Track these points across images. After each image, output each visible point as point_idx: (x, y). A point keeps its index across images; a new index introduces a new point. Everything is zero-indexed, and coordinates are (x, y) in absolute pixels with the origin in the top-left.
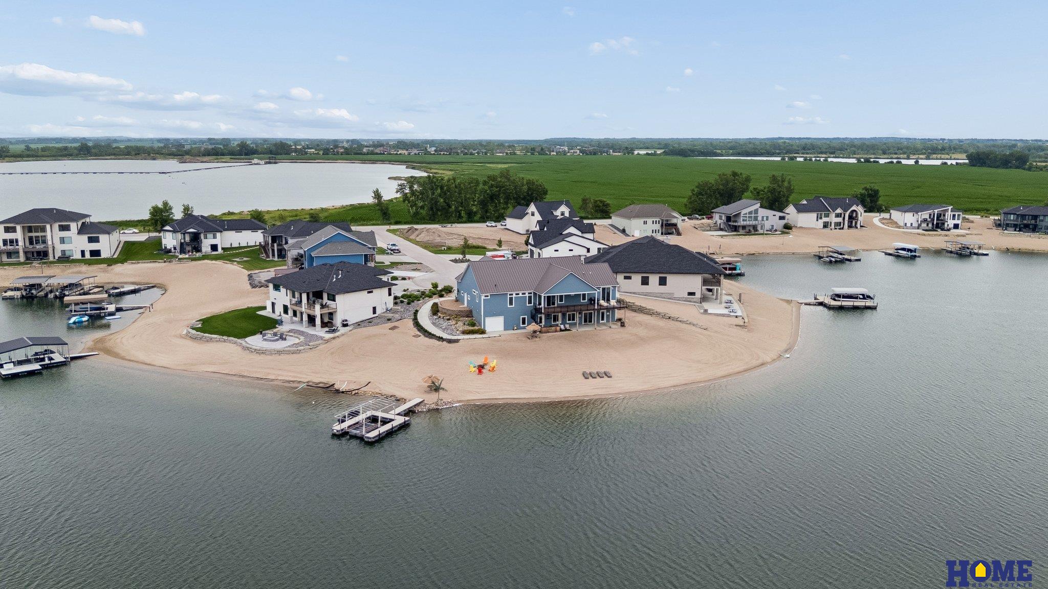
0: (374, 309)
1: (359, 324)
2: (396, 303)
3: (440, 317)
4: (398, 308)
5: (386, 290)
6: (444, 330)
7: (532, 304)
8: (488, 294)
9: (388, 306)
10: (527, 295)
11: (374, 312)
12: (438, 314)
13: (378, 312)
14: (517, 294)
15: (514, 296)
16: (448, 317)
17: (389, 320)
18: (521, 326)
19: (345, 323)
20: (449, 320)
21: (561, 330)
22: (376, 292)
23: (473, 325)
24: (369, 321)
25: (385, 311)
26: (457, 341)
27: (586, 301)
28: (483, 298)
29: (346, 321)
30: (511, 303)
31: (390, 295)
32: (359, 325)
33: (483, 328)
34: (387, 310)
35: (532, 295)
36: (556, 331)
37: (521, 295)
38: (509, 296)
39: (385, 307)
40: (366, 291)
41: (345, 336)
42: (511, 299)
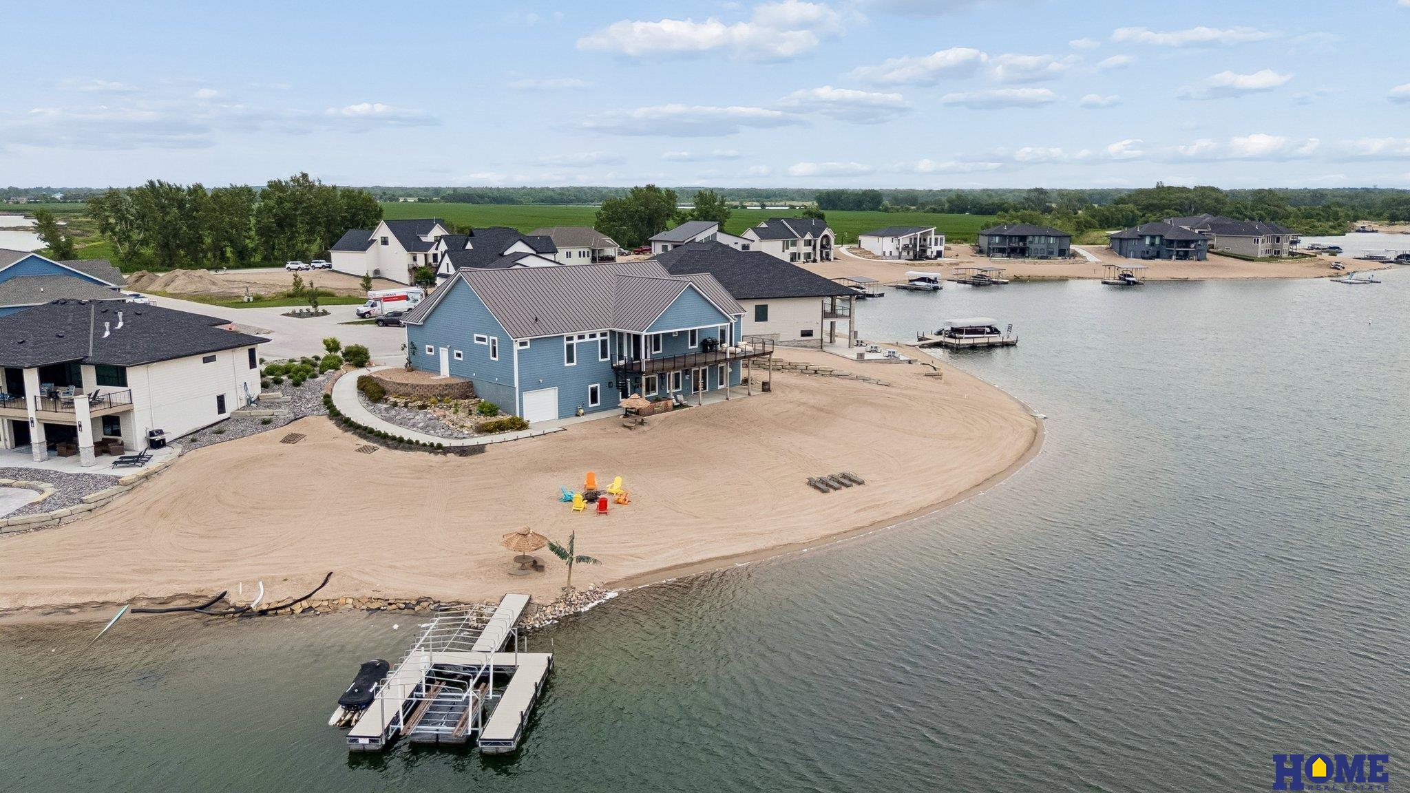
0: (221, 401)
1: (193, 438)
2: (265, 386)
3: (395, 404)
4: (276, 394)
5: (243, 354)
6: (425, 429)
7: (609, 359)
8: (527, 339)
9: (250, 392)
10: (599, 338)
11: (221, 409)
12: (386, 400)
13: (231, 407)
14: (581, 337)
15: (576, 341)
16: (419, 403)
17: (265, 422)
18: (590, 405)
19: (158, 438)
20: (423, 407)
21: (675, 407)
22: (223, 357)
23: (493, 411)
24: (217, 430)
25: (244, 403)
26: (479, 449)
27: (697, 346)
28: (516, 347)
29: (161, 432)
30: (570, 359)
31: (253, 364)
32: (193, 440)
33: (518, 416)
34: (250, 402)
35: (608, 338)
36: (666, 410)
37: (587, 339)
38: (566, 343)
39: (243, 395)
40: (200, 358)
41: (173, 468)
42: (570, 347)
